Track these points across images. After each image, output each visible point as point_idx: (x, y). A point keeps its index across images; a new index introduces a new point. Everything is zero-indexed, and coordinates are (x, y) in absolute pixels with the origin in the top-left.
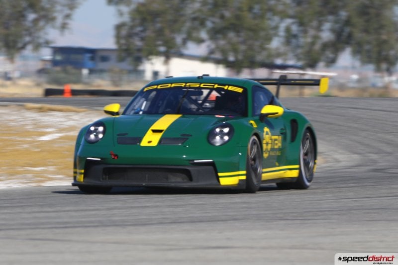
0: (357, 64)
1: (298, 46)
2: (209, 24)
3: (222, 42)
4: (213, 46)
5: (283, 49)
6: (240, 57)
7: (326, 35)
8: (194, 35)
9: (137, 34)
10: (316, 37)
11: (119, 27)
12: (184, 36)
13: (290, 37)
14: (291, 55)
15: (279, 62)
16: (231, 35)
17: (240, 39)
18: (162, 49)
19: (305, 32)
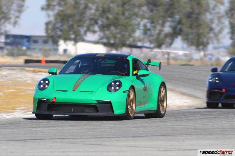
0: (185, 46)
1: (151, 35)
2: (100, 22)
3: (107, 33)
4: (102, 35)
5: (142, 37)
6: (117, 41)
7: (167, 29)
8: (91, 28)
9: (58, 28)
10: (161, 31)
11: (47, 24)
12: (85, 29)
13: (146, 31)
14: (146, 40)
15: (140, 44)
16: (112, 28)
17: (118, 31)
18: (73, 36)
19: (155, 27)
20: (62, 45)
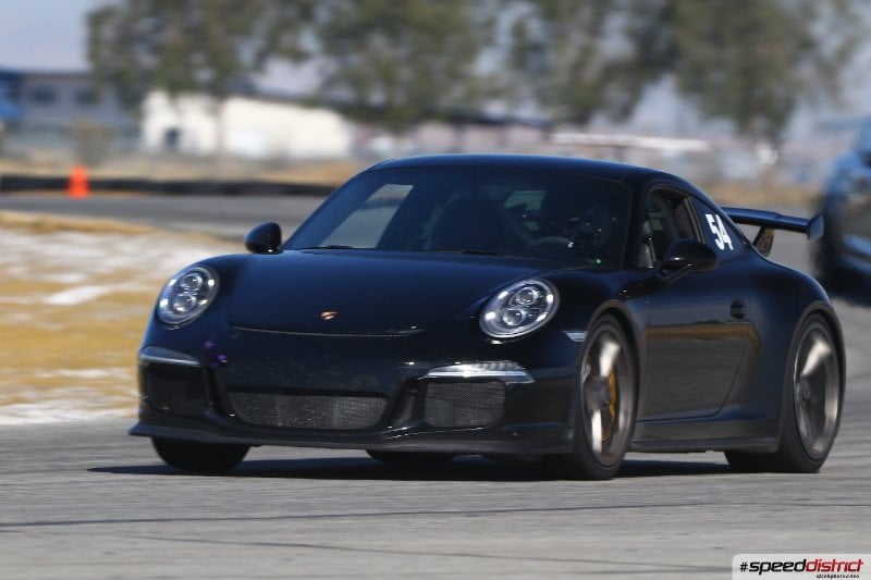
0: (692, 117)
1: (542, 71)
2: (323, 14)
3: (356, 60)
4: (333, 69)
5: (505, 78)
6: (400, 98)
7: (615, 44)
8: (285, 40)
9: (142, 37)
10: (587, 52)
11: (96, 20)
12: (258, 43)
13: (524, 53)
14: (525, 90)
15: (495, 109)
16: (378, 41)
17: (402, 53)
18: (204, 75)
19: (560, 35)
20: (160, 114)
